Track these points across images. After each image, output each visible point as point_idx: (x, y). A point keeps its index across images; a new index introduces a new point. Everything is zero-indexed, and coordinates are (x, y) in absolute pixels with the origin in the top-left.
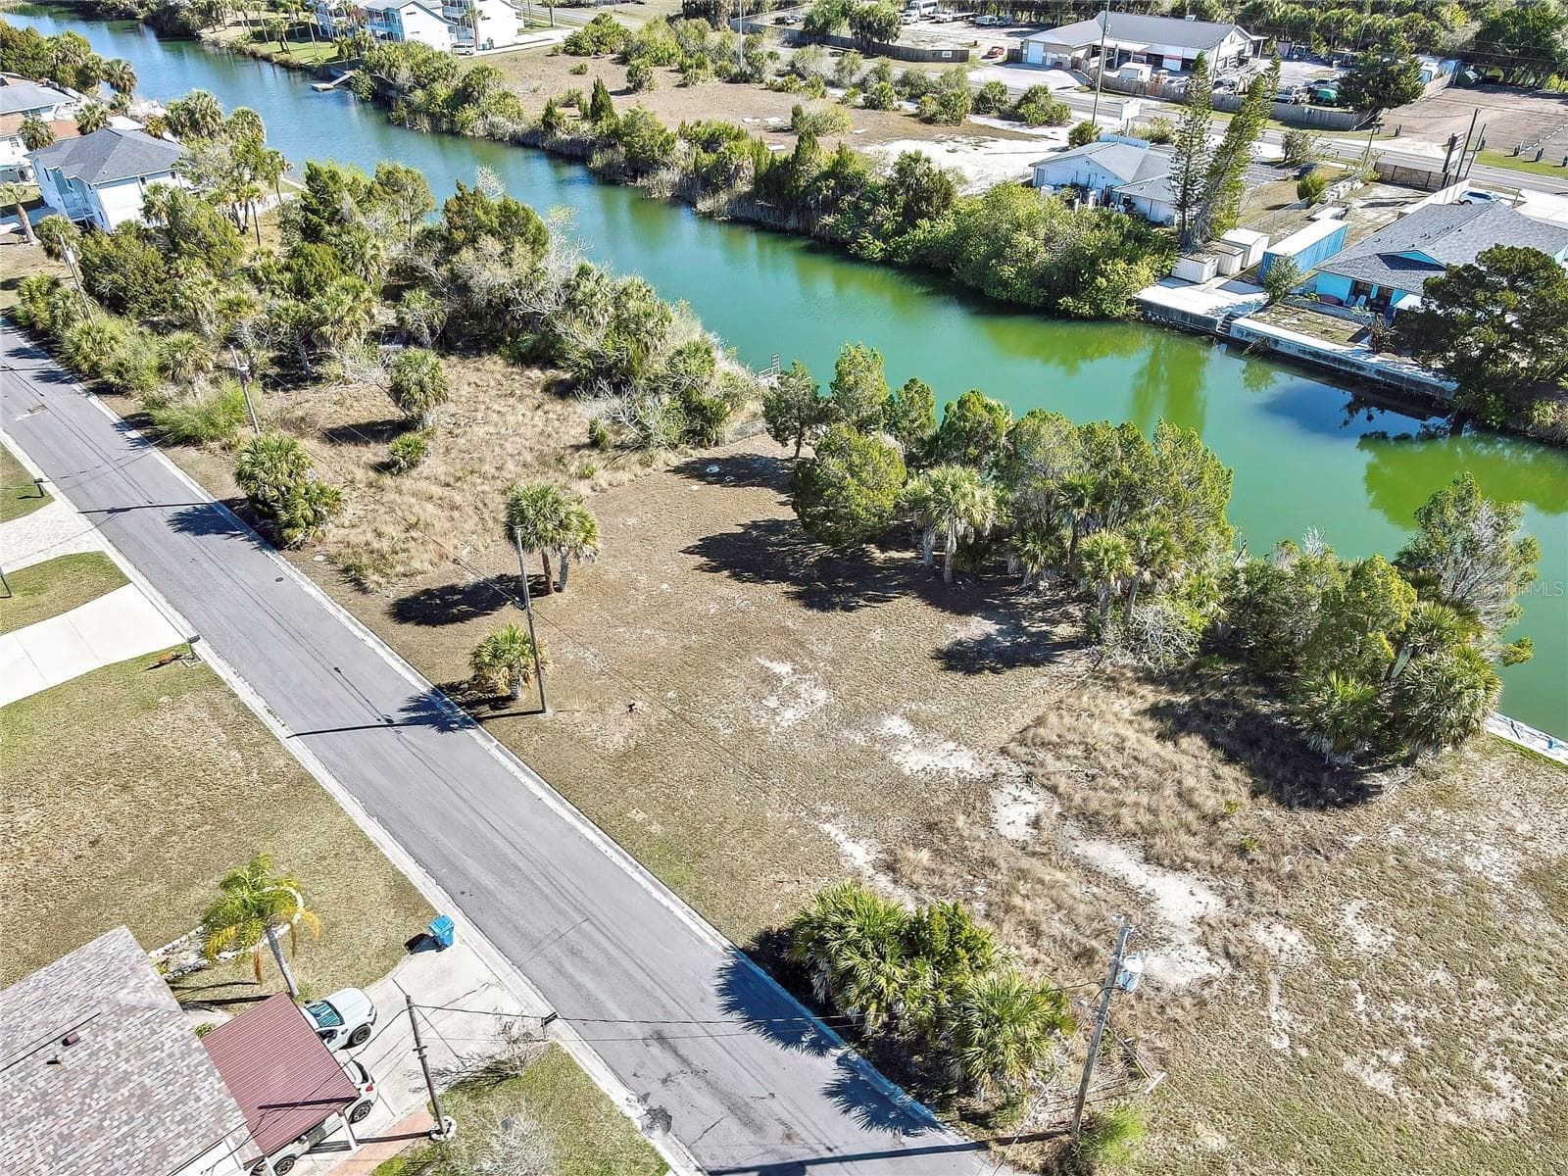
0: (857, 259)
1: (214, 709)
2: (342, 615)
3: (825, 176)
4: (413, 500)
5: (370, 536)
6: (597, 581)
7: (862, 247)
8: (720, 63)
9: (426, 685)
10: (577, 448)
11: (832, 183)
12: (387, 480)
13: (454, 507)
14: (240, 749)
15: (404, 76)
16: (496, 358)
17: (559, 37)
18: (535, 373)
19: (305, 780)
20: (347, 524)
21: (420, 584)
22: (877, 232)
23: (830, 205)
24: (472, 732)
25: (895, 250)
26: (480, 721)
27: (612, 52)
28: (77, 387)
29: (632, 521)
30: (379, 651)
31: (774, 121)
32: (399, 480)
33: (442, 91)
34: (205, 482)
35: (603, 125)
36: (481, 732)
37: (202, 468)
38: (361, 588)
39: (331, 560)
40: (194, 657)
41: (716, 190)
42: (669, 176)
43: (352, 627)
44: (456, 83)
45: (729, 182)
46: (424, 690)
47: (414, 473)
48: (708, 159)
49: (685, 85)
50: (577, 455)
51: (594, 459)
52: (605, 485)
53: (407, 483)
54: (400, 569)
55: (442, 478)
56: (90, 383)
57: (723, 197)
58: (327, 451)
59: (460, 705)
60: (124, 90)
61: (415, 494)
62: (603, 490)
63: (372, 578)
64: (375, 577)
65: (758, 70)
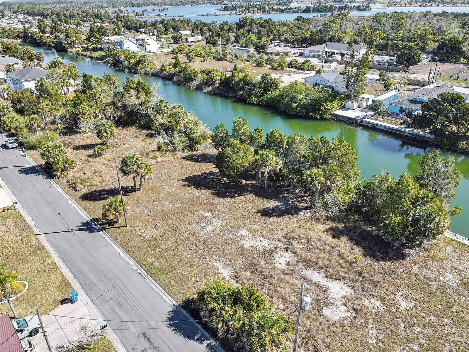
0: (249, 104)
1: (17, 225)
2: (67, 197)
3: (241, 80)
4: (98, 165)
5: (82, 175)
6: (152, 189)
7: (251, 100)
8: (214, 55)
9: (89, 218)
10: (153, 151)
11: (243, 82)
12: (91, 159)
13: (111, 167)
14: (21, 237)
15: (122, 58)
16: (134, 127)
17: (169, 50)
18: (145, 132)
19: (41, 247)
20: (76, 171)
21: (95, 188)
22: (256, 96)
23: (242, 89)
24: (101, 233)
25: (261, 101)
26: (104, 229)
27: (184, 53)
28: (3, 134)
29: (167, 171)
30: (77, 208)
31: (229, 69)
32: (95, 159)
33: (133, 61)
34: (35, 160)
35: (178, 69)
36: (104, 233)
37: (35, 156)
38: (75, 189)
39: (68, 182)
40: (15, 209)
41: (209, 86)
42: (196, 83)
43: (69, 201)
44: (137, 59)
45: (213, 84)
46: (89, 220)
47: (100, 157)
48: (207, 77)
49: (204, 61)
50: (153, 153)
51: (158, 154)
52: (160, 161)
53: (98, 160)
54: (89, 184)
55: (109, 159)
56: (7, 133)
57: (211, 88)
58: (75, 152)
59: (99, 224)
60: (41, 60)
61: (99, 163)
62: (159, 163)
63: (79, 186)
64: (81, 186)
65: (226, 57)
